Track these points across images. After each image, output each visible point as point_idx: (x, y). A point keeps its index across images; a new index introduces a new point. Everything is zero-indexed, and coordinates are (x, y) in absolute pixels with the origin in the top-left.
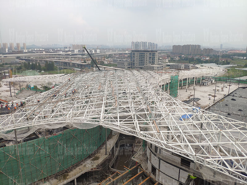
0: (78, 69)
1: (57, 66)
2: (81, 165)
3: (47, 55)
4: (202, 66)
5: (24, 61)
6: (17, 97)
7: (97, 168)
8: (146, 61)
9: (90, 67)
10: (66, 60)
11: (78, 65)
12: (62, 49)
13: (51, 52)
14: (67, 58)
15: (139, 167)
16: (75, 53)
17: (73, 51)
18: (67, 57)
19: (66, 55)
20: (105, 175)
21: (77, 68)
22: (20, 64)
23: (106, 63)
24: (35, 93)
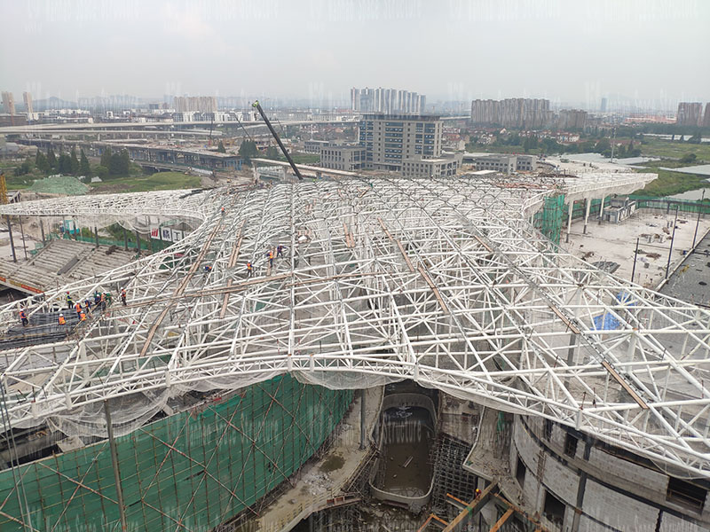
0: (203, 171)
1: (138, 162)
2: (293, 487)
3: (100, 128)
4: (566, 161)
5: (34, 147)
6: (33, 264)
7: (346, 498)
8: (408, 146)
9: (241, 167)
10: (163, 145)
11: (203, 159)
12: (142, 110)
13: (112, 121)
14: (161, 136)
15: (497, 495)
16: (186, 121)
17: (178, 116)
18: (163, 134)
19: (159, 128)
20: (361, 511)
21: (200, 168)
22: (21, 156)
24: (93, 249)
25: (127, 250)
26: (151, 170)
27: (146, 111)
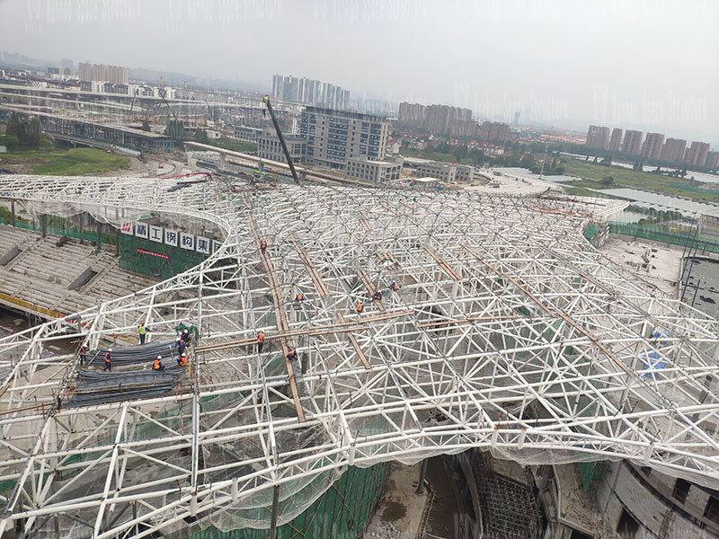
0: (128, 150)
1: (49, 134)
4: (499, 174)
8: (352, 145)
9: (171, 149)
10: (73, 116)
11: (128, 136)
13: (7, 82)
14: (69, 106)
16: (94, 92)
17: (86, 85)
18: (71, 103)
19: (65, 96)
21: (125, 147)
23: (212, 135)
24: (38, 239)
25: (82, 243)
26: (65, 145)
27: (43, 74)
